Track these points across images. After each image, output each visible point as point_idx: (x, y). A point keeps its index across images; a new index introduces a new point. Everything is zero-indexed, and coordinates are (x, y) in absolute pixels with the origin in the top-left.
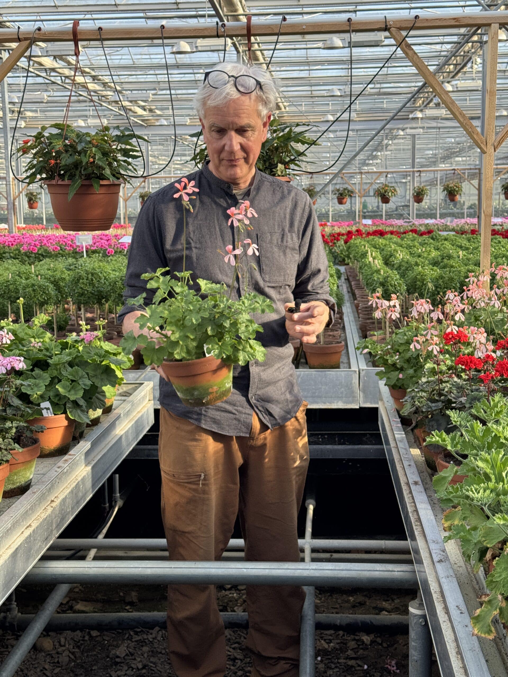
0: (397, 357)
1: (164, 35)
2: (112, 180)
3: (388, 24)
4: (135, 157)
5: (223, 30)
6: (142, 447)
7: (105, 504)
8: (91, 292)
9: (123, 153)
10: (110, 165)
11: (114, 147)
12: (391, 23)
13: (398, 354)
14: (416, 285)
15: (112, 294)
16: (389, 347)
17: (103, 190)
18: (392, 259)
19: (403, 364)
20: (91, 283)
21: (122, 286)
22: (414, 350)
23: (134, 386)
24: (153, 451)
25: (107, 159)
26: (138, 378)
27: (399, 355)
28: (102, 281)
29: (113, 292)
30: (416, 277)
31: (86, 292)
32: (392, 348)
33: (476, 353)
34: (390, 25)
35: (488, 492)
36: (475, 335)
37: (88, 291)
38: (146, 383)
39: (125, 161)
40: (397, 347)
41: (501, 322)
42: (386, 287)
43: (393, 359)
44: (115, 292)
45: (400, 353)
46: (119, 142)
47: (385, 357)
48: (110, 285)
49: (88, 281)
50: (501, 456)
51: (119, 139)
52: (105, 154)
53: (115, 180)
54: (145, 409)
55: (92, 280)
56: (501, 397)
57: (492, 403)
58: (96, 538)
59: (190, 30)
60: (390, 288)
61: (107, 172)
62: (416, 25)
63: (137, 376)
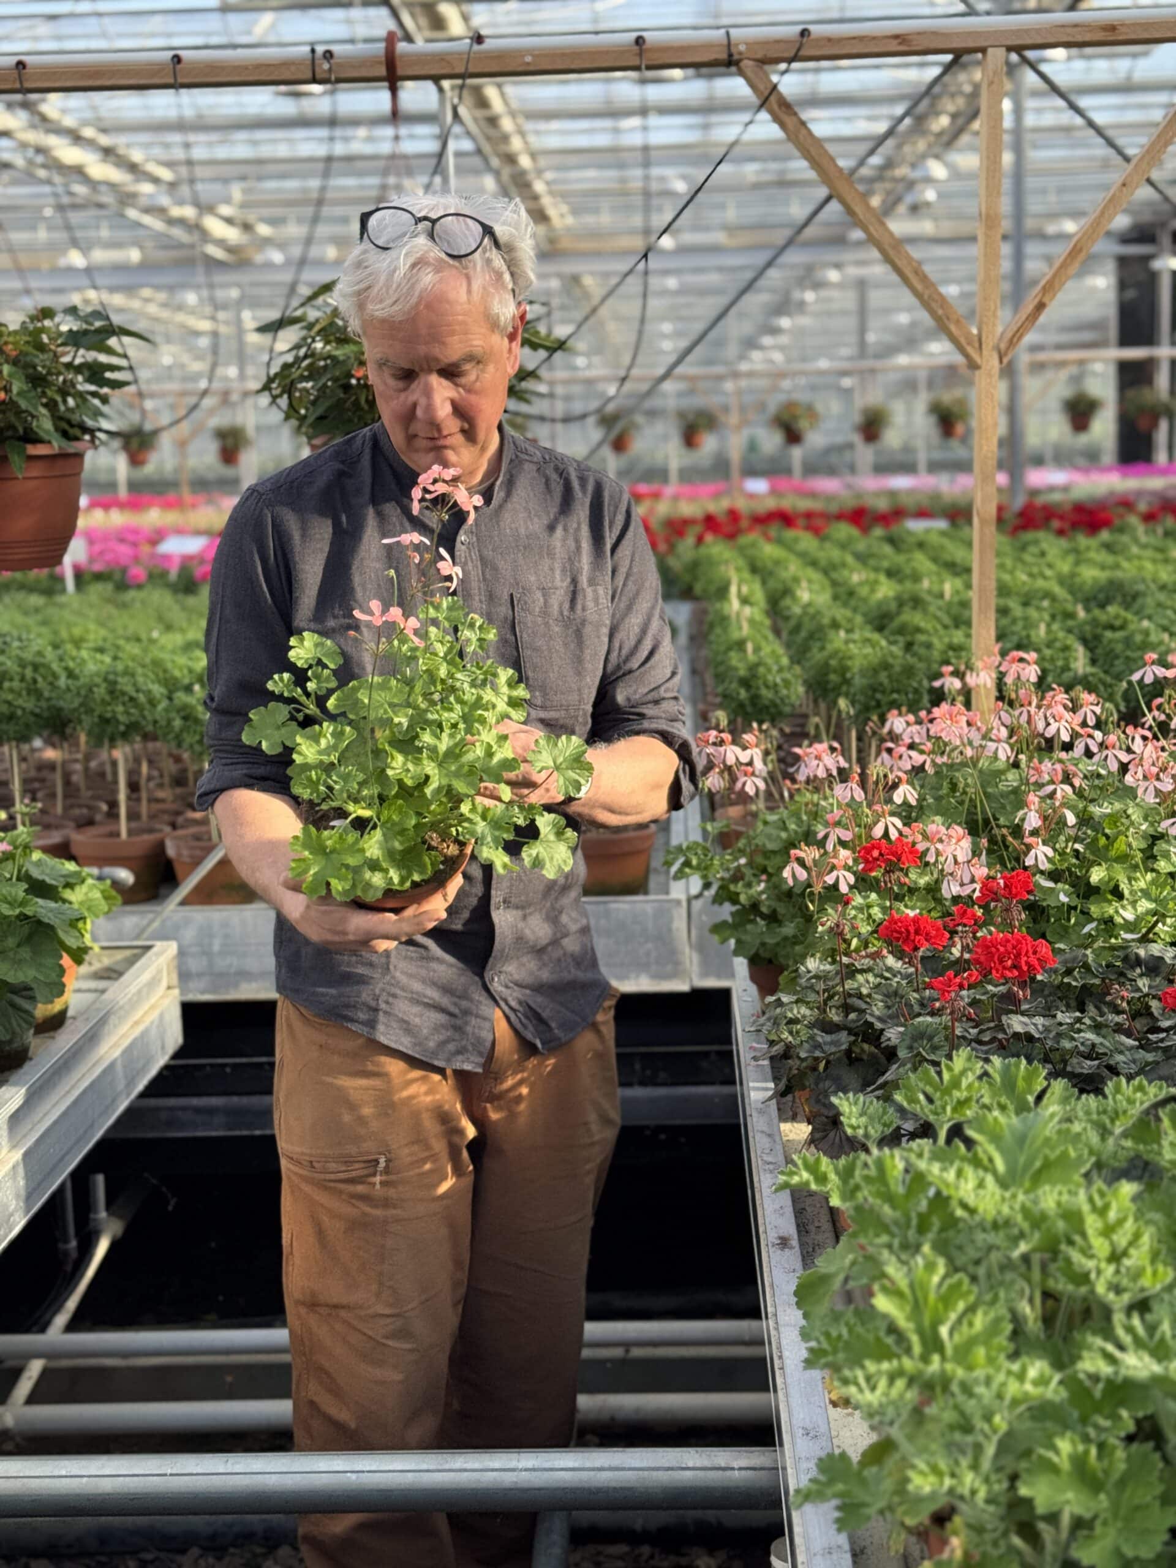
0: (763, 885)
1: (180, 80)
2: (57, 445)
3: (734, 50)
4: (117, 385)
5: (326, 66)
6: (153, 1102)
7: (66, 1241)
8: (32, 713)
9: (87, 373)
10: (51, 406)
11: (66, 359)
12: (742, 48)
13: (764, 877)
14: (827, 682)
15: (83, 717)
16: (743, 861)
17: (36, 470)
18: (787, 602)
19: (774, 904)
20: (33, 691)
21: (108, 698)
22: (791, 882)
23: (128, 953)
24: (180, 1113)
25: (44, 394)
26: (143, 930)
27: (767, 881)
28: (63, 682)
29: (86, 713)
30: (826, 664)
31: (19, 712)
32: (750, 864)
33: (945, 886)
34: (740, 53)
35: (900, 1384)
36: (939, 846)
37: (24, 709)
38: (159, 945)
39: (94, 394)
40: (759, 860)
41: (1012, 797)
42: (753, 691)
43: (752, 891)
44: (90, 711)
45: (770, 875)
46: (77, 345)
47: (732, 887)
48: (78, 694)
49: (24, 685)
50: (936, 1279)
51: (75, 339)
52: (37, 381)
53: (64, 443)
54: (154, 1015)
55: (35, 681)
56: (969, 1059)
57: (946, 1076)
58: (43, 1329)
59: (246, 68)
60: (764, 692)
61: (45, 424)
62: (802, 53)
63: (145, 922)
